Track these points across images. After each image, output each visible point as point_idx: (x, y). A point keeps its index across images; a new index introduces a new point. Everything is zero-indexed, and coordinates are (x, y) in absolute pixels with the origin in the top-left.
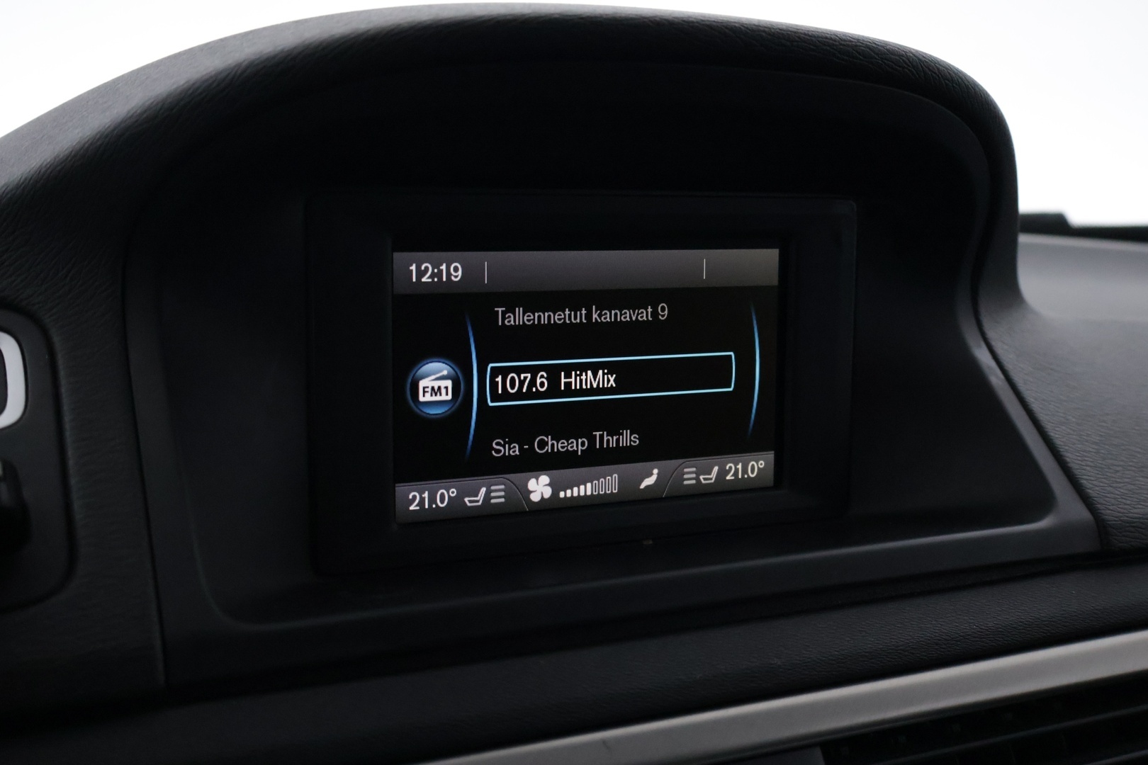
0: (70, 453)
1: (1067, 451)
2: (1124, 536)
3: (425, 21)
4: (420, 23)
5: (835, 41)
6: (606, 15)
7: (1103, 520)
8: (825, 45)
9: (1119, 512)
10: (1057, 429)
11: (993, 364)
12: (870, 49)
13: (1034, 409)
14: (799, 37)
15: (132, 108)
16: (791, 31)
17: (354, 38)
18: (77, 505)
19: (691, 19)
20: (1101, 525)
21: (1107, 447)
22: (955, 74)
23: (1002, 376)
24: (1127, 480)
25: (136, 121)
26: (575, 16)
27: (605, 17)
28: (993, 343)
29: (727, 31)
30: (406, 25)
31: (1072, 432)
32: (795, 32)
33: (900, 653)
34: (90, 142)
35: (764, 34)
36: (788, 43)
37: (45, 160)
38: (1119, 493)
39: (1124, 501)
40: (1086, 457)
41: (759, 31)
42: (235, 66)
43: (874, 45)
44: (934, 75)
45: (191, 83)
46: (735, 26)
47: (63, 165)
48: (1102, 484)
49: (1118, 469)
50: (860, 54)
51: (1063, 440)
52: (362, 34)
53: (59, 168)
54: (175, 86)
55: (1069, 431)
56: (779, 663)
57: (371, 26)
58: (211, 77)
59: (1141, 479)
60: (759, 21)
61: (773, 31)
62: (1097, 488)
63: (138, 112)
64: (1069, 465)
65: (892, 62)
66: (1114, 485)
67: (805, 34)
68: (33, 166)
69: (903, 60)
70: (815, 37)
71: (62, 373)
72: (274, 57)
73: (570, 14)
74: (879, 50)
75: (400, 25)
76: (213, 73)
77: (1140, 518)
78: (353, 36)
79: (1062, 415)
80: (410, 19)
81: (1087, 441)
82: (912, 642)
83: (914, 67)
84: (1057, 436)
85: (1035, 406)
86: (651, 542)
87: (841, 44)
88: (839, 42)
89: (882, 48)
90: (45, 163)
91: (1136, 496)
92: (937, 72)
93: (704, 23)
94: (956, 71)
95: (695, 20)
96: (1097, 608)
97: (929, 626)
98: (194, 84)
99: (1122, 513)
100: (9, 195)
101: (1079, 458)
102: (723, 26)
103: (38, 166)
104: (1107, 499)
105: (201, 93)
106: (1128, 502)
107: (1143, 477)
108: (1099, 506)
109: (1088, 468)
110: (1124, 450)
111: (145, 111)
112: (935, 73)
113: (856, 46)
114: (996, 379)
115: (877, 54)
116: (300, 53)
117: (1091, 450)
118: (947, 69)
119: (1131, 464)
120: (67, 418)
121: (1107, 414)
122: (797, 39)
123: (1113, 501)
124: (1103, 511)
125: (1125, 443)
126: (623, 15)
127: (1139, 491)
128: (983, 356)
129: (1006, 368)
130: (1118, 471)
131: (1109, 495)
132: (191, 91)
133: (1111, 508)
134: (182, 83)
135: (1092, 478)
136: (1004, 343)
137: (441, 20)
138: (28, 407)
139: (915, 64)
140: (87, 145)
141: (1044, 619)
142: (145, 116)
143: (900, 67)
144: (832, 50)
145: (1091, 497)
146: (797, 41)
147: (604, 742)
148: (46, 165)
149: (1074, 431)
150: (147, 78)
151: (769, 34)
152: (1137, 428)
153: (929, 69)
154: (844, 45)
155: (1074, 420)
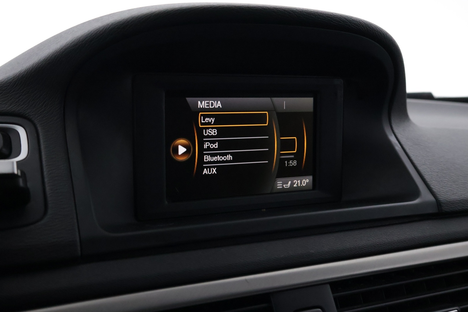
0: (45, 170)
1: (425, 175)
2: (448, 207)
3: (177, 8)
4: (175, 9)
5: (332, 16)
6: (245, 6)
7: (439, 201)
8: (328, 17)
9: (445, 198)
10: (422, 166)
11: (397, 142)
12: (345, 19)
13: (412, 159)
14: (318, 15)
15: (68, 41)
16: (315, 12)
17: (150, 14)
18: (48, 189)
19: (277, 7)
20: (438, 203)
21: (441, 174)
22: (379, 29)
23: (400, 146)
24: (449, 186)
25: (70, 46)
26: (233, 6)
27: (244, 6)
28: (397, 134)
29: (291, 12)
30: (170, 9)
31: (428, 168)
32: (317, 13)
33: (360, 249)
34: (52, 54)
35: (305, 13)
36: (314, 17)
37: (35, 61)
38: (445, 191)
39: (447, 193)
40: (432, 177)
41: (303, 12)
42: (106, 25)
43: (347, 18)
44: (371, 29)
45: (90, 31)
46: (294, 10)
47: (42, 63)
48: (439, 187)
49: (445, 182)
50: (341, 21)
51: (424, 171)
52: (153, 13)
53: (40, 64)
54: (84, 33)
55: (426, 167)
56: (313, 252)
57: (157, 10)
58: (97, 29)
59: (454, 185)
60: (303, 8)
61: (308, 12)
62: (437, 189)
63: (70, 42)
64: (426, 180)
65: (355, 24)
66: (444, 188)
67: (320, 13)
68: (31, 64)
69: (358, 23)
70: (324, 14)
71: (42, 141)
72: (121, 22)
73: (231, 5)
74: (349, 20)
75: (168, 9)
76: (98, 28)
77: (454, 200)
78: (150, 13)
79: (424, 162)
80: (171, 7)
81: (433, 171)
82: (365, 245)
83: (362, 26)
84: (421, 169)
85: (413, 158)
86: (265, 210)
87: (334, 17)
88: (334, 16)
89: (350, 19)
90: (35, 63)
91: (452, 192)
92: (372, 28)
93: (282, 9)
94: (379, 28)
95: (278, 8)
96: (437, 234)
97: (371, 239)
98: (91, 32)
99: (446, 198)
100: (22, 75)
101: (430, 178)
102: (289, 10)
103: (32, 64)
104: (440, 193)
105: (94, 35)
106: (449, 194)
107: (455, 185)
108: (438, 195)
109: (434, 181)
110: (448, 175)
111: (73, 42)
112: (371, 28)
113: (340, 18)
114: (398, 148)
115: (348, 21)
116: (131, 20)
117: (435, 174)
118: (375, 27)
119: (450, 180)
120: (44, 157)
121: (442, 162)
122: (317, 15)
123: (443, 194)
124: (439, 197)
125: (448, 172)
126: (252, 6)
127: (453, 190)
128: (393, 139)
129: (402, 144)
130: (445, 183)
131: (441, 191)
132: (90, 35)
133: (442, 196)
134: (87, 31)
135: (435, 185)
136: (401, 134)
137: (183, 8)
138: (29, 154)
139: (363, 25)
140: (51, 55)
141: (416, 238)
142: (72, 44)
143: (357, 26)
144: (331, 19)
145: (434, 192)
146: (317, 16)
147: (246, 280)
148: (36, 63)
149: (428, 167)
150: (73, 31)
151: (307, 13)
152: (453, 167)
153: (368, 27)
154: (335, 17)
155: (428, 163)
